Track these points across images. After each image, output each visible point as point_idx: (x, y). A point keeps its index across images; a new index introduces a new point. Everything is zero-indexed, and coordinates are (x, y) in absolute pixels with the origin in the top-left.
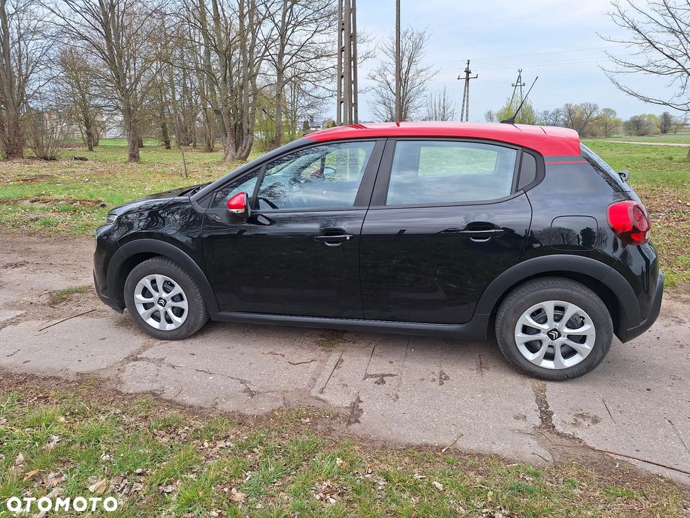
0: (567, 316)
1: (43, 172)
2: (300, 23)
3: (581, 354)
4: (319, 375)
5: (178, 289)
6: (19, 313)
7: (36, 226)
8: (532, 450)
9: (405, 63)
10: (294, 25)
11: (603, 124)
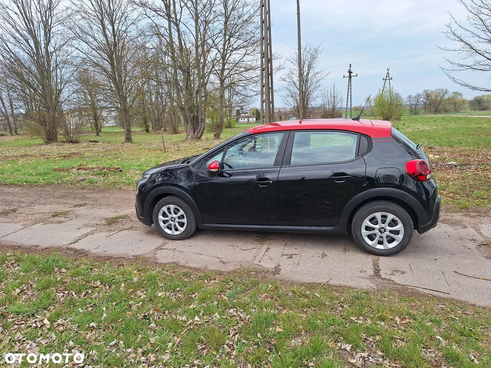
0: (389, 220)
1: (73, 150)
2: (236, 49)
3: (398, 241)
4: (257, 255)
5: (181, 212)
6: (93, 229)
7: (85, 184)
8: (366, 284)
9: (306, 69)
10: (231, 50)
11: (453, 103)
